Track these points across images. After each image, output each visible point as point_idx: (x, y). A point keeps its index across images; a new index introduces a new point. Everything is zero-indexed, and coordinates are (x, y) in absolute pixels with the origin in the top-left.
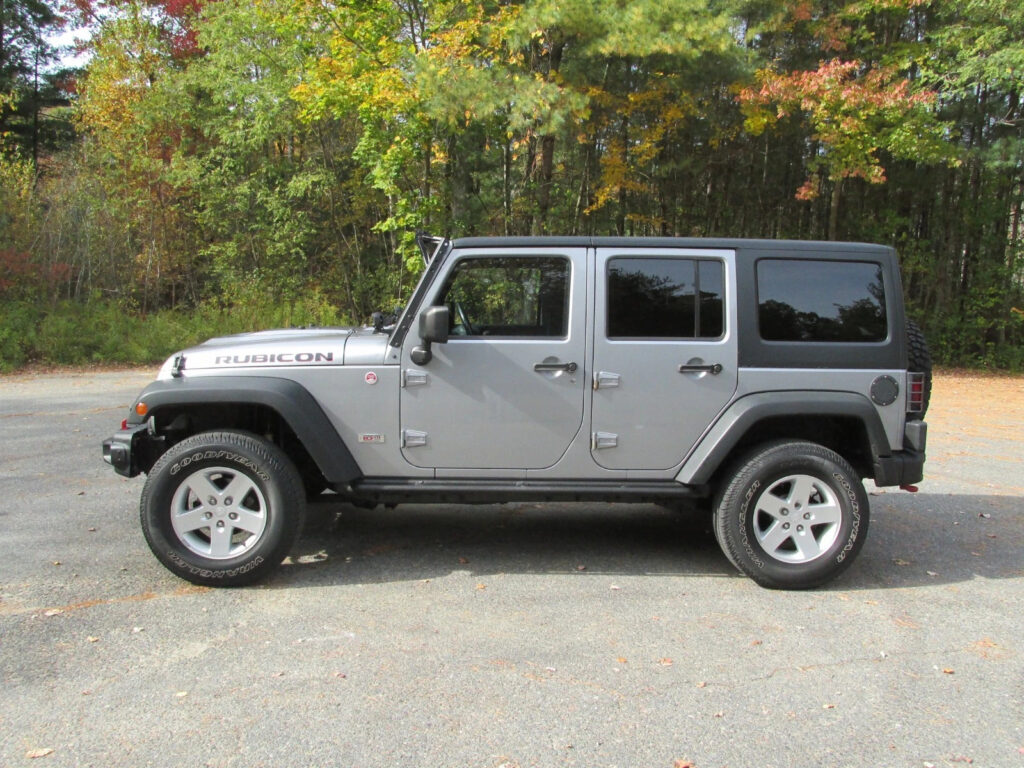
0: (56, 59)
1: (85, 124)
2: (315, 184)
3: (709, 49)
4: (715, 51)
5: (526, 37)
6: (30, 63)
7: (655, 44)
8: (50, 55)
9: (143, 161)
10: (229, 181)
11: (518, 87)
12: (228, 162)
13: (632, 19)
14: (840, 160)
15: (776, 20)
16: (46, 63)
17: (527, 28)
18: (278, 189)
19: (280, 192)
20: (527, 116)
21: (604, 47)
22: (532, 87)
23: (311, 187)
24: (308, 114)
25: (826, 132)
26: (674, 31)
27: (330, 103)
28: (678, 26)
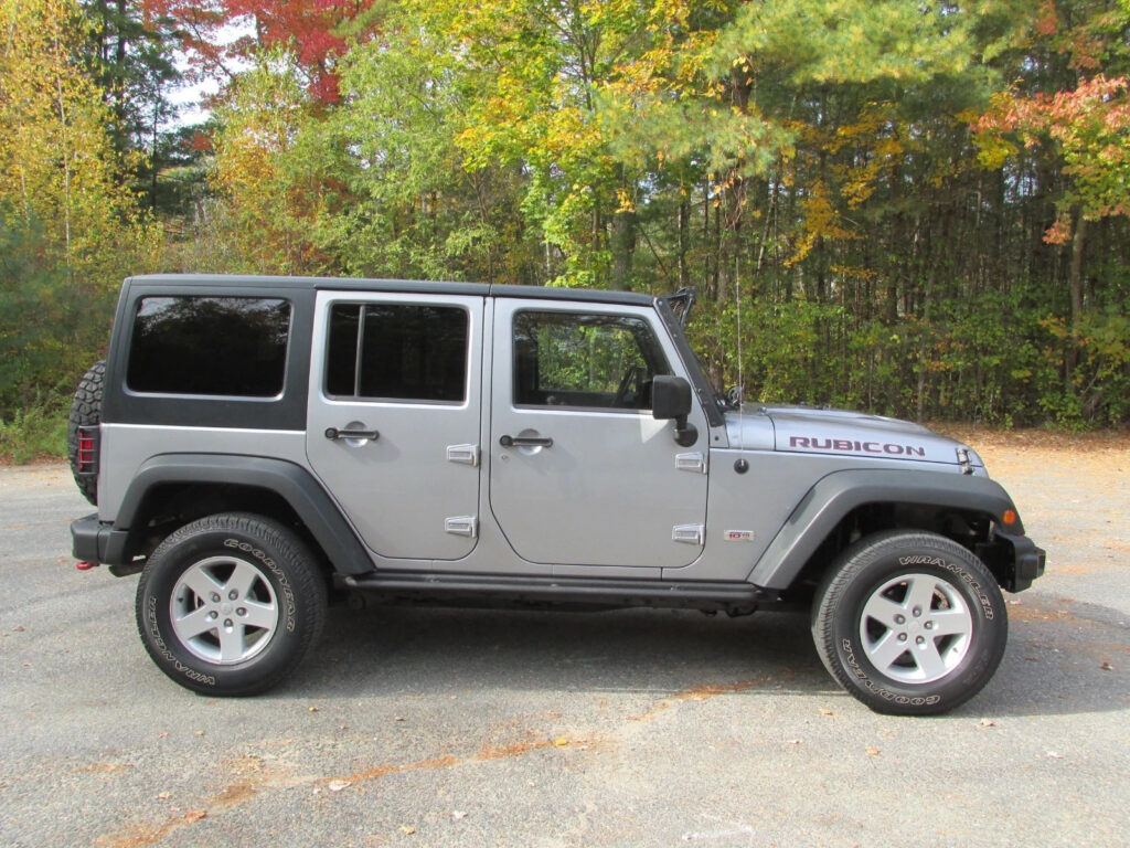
0: (175, 116)
1: (220, 182)
2: (476, 240)
3: (941, 71)
4: (948, 74)
5: (726, 66)
6: (148, 122)
7: (879, 67)
8: (169, 113)
9: (285, 219)
10: (379, 240)
11: (715, 123)
12: (378, 218)
13: (850, 40)
14: (1097, 197)
15: (1017, 34)
16: (165, 122)
17: (726, 55)
18: (433, 247)
19: (435, 250)
20: (730, 155)
21: (820, 73)
22: (733, 122)
23: (471, 244)
24: (472, 163)
25: (1079, 163)
26: (898, 52)
27: (498, 149)
28: (902, 46)
